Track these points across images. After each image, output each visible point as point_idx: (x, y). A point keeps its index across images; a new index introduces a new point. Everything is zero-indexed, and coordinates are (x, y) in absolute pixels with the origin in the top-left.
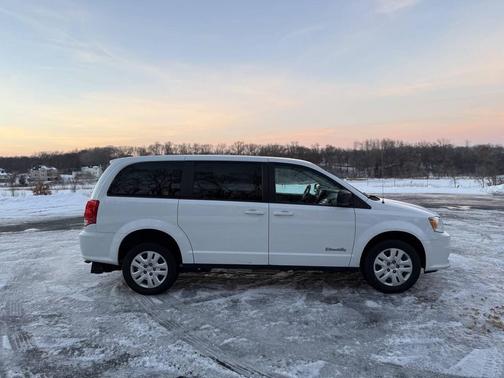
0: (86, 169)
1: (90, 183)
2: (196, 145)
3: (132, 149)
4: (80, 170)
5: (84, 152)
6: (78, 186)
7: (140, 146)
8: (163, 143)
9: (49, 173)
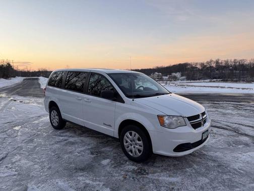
0: (174, 74)
1: (175, 81)
2: (235, 60)
3: (197, 63)
4: (171, 74)
5: (174, 66)
6: (168, 82)
7: (202, 62)
8: (214, 60)
9: (158, 76)
